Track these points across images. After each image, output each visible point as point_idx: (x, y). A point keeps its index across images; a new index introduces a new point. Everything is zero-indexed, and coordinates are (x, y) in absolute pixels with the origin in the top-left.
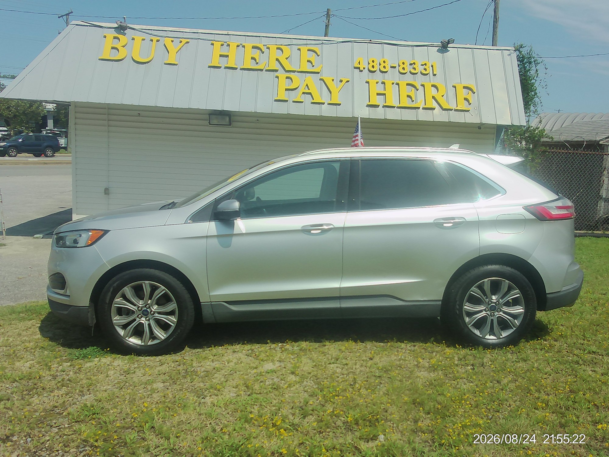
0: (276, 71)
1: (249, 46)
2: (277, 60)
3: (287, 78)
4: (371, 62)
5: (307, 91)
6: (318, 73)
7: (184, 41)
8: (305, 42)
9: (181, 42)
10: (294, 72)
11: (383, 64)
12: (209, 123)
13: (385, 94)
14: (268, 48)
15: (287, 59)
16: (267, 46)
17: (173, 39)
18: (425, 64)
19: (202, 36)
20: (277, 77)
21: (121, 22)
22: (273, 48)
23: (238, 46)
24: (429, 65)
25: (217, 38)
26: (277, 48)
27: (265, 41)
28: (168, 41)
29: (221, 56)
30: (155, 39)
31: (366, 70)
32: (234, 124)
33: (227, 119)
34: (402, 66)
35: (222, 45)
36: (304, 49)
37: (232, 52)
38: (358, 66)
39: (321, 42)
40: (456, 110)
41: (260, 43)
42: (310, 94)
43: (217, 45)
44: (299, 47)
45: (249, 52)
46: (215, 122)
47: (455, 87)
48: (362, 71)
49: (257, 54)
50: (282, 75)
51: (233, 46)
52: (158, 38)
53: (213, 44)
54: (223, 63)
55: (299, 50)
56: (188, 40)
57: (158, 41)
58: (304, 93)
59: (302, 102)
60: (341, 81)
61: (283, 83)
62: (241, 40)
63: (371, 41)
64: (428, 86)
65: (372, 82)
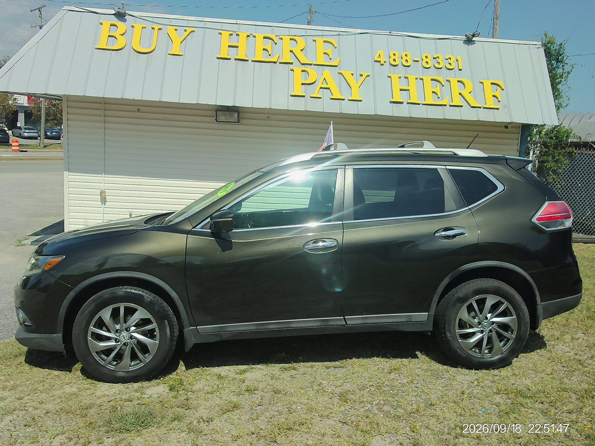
0: (291, 64)
1: (260, 37)
2: (291, 51)
3: (303, 71)
4: (392, 55)
5: (325, 86)
6: (336, 66)
7: (189, 30)
8: (320, 33)
9: (186, 31)
10: (311, 65)
11: (405, 58)
12: (216, 120)
13: (409, 90)
14: (281, 39)
15: (302, 50)
16: (280, 37)
17: (176, 28)
18: (450, 58)
19: (209, 25)
20: (292, 70)
21: (119, 8)
22: (286, 39)
23: (248, 36)
24: (453, 59)
25: (225, 27)
26: (291, 39)
27: (278, 31)
28: (171, 30)
29: (229, 46)
30: (157, 27)
31: (387, 64)
32: (242, 121)
33: (236, 115)
34: (425, 60)
35: (231, 35)
36: (320, 40)
37: (242, 42)
38: (379, 59)
39: (337, 33)
40: (485, 108)
41: (272, 33)
42: (328, 89)
43: (225, 34)
44: (314, 38)
45: (260, 43)
46: (223, 119)
47: (482, 83)
48: (382, 65)
49: (269, 45)
50: (298, 69)
51: (243, 36)
52: (160, 27)
53: (220, 34)
54: (233, 54)
55: (315, 41)
56: (193, 29)
57: (160, 29)
58: (321, 88)
59: (321, 98)
60: (361, 75)
61: (298, 77)
62: (251, 30)
63: (390, 32)
64: (454, 81)
65: (395, 77)
